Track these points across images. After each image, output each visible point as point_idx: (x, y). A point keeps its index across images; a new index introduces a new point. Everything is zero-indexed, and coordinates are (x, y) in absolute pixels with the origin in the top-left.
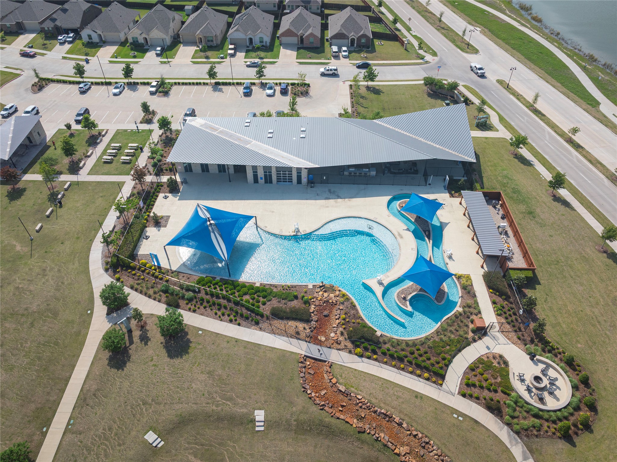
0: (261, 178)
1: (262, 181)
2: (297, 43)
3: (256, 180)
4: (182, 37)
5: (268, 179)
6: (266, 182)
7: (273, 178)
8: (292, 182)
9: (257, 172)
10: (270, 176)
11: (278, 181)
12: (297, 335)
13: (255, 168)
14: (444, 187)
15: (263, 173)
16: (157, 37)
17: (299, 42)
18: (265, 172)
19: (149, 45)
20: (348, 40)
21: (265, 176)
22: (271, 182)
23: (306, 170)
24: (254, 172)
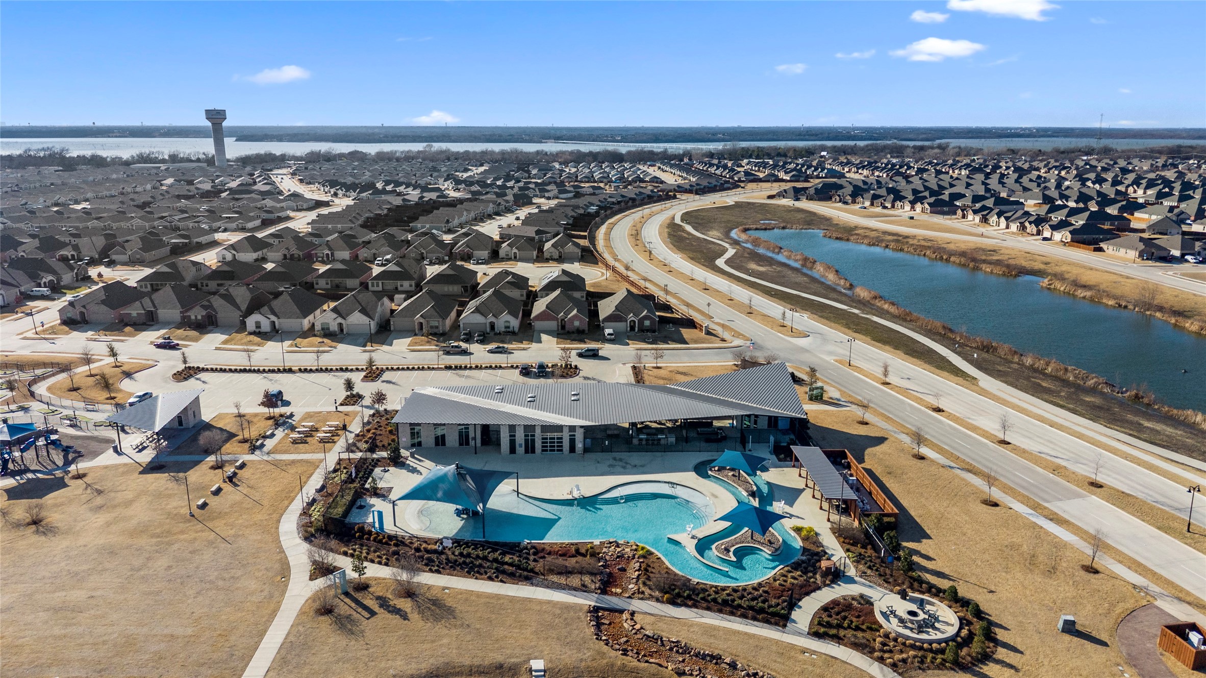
0: (521, 446)
1: (520, 450)
2: (556, 329)
3: (513, 450)
4: (394, 324)
5: (530, 448)
6: (527, 452)
7: (536, 445)
8: (561, 450)
9: (514, 436)
10: (533, 441)
11: (543, 451)
12: (584, 588)
13: (512, 428)
14: (770, 452)
15: (523, 437)
16: (357, 323)
17: (560, 327)
18: (526, 436)
19: (345, 333)
20: (625, 323)
21: (526, 441)
22: (533, 451)
23: (582, 430)
24: (511, 436)
